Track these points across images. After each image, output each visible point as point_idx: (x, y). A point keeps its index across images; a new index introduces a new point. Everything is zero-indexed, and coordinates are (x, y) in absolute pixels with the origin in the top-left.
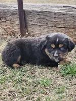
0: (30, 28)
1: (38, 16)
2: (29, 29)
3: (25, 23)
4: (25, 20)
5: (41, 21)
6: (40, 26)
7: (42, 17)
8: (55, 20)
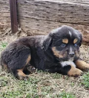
0: (24, 23)
1: (36, 7)
2: (22, 23)
3: (18, 15)
4: (18, 11)
5: (40, 14)
6: (37, 20)
7: (42, 8)
8: (60, 14)
